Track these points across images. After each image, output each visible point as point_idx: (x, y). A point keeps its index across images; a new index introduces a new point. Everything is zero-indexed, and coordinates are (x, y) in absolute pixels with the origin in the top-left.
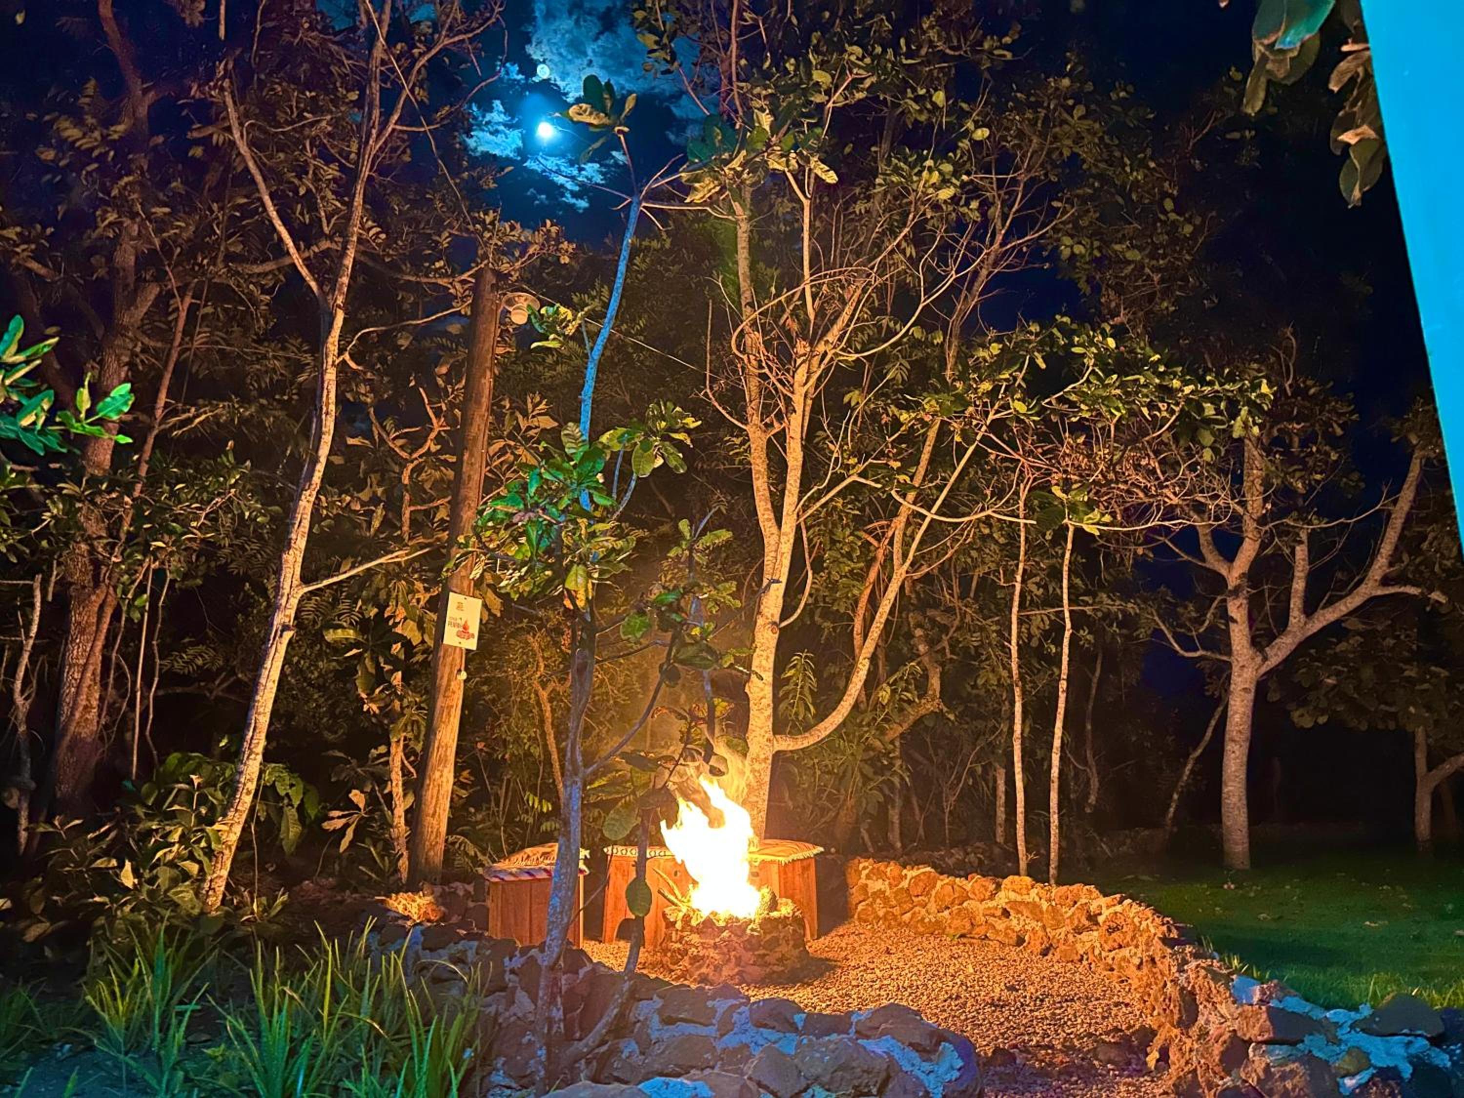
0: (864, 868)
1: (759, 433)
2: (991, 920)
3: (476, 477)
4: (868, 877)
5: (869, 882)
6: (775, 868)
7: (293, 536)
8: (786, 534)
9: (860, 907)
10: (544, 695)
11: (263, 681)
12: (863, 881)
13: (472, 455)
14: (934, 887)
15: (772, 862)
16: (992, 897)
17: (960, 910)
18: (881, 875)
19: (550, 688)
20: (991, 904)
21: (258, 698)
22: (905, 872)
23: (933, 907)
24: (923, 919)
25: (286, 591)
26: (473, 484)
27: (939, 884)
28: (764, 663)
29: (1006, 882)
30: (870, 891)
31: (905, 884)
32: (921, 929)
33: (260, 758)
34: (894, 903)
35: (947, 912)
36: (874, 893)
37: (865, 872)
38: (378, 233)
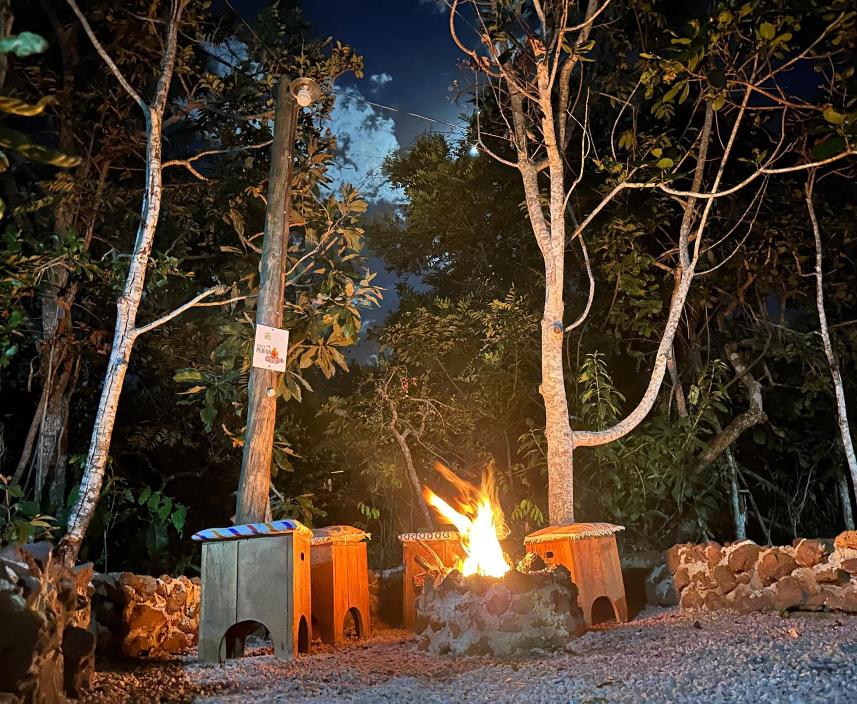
0: (682, 553)
1: (528, 167)
2: (828, 587)
3: (279, 233)
4: (687, 561)
5: (688, 566)
6: (567, 546)
7: (127, 290)
8: (556, 239)
9: (683, 593)
10: (402, 438)
11: (101, 406)
12: (683, 565)
13: (274, 216)
14: (756, 559)
15: (564, 539)
16: (824, 560)
17: (787, 581)
18: (701, 557)
19: (407, 432)
20: (824, 568)
21: (98, 421)
22: (724, 549)
23: (756, 580)
24: (748, 595)
25: (121, 334)
26: (276, 239)
27: (761, 555)
28: (552, 362)
29: (840, 539)
30: (691, 575)
31: (724, 562)
32: (747, 607)
33: (101, 472)
34: (714, 583)
35: (773, 585)
36: (695, 576)
37: (683, 557)
38: (218, 85)
